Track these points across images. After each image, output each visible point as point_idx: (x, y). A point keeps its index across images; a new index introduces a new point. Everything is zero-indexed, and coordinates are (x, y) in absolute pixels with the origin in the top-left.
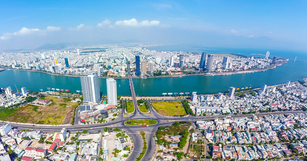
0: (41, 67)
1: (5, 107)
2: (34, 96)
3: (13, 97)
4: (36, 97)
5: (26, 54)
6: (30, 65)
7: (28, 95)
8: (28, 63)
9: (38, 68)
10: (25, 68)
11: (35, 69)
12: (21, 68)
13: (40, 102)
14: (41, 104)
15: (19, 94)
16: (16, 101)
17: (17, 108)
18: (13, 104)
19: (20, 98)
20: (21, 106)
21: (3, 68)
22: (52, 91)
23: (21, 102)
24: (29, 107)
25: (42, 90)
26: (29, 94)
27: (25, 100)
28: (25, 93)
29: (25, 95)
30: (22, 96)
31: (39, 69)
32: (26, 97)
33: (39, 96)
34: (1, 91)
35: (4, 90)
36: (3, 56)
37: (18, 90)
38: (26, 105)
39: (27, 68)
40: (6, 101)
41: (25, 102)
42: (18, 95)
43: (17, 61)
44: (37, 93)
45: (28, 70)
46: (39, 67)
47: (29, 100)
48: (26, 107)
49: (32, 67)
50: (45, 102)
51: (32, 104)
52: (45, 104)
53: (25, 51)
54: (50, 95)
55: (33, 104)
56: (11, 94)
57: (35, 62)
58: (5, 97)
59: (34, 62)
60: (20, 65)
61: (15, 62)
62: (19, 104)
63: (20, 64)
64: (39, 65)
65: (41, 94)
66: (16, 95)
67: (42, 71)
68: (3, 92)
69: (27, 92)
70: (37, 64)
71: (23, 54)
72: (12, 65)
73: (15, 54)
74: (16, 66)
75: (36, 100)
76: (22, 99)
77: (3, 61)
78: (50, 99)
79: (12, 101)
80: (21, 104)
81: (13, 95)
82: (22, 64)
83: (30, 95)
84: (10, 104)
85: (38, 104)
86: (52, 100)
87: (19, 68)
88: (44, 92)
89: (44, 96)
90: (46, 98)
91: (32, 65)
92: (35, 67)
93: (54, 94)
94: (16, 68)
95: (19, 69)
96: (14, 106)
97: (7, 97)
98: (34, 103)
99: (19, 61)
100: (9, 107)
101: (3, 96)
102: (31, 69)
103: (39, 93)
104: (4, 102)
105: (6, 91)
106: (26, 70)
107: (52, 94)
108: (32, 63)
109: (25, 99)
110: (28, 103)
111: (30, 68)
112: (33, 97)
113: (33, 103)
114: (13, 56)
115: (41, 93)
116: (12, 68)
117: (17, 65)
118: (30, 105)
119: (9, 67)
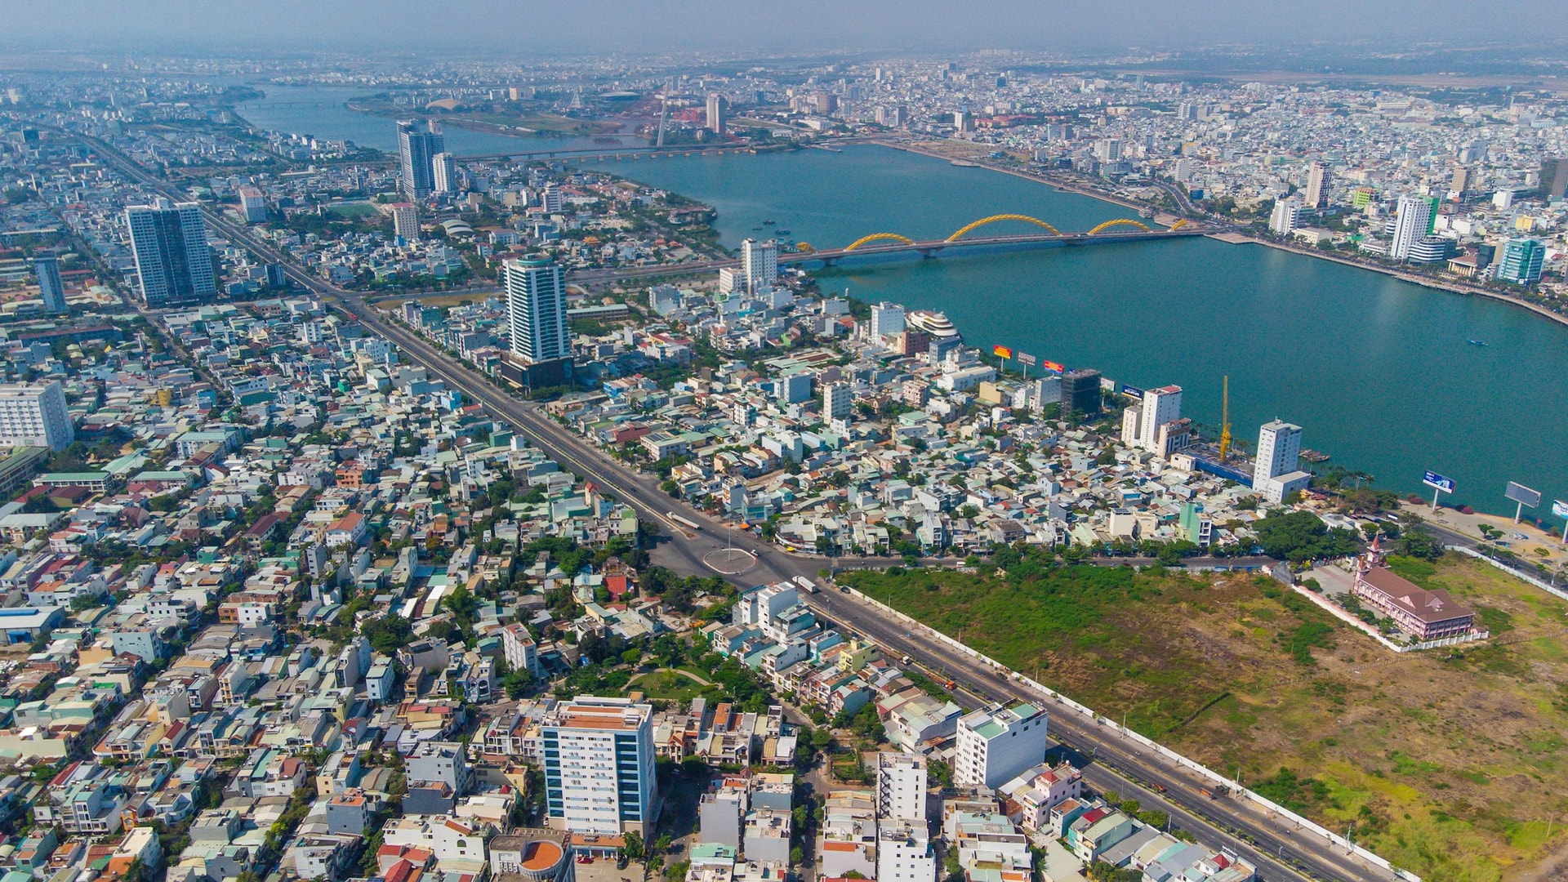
0: (1549, 255)
1: (1073, 540)
2: (1345, 523)
3: (1171, 477)
4: (1362, 535)
5: (1464, 111)
6: (1440, 222)
7: (1291, 495)
8: (1434, 209)
9: (1507, 267)
10: (1378, 248)
11: (1480, 267)
12: (1343, 238)
13: (1374, 598)
14: (1368, 618)
15: (1227, 469)
16: (1174, 519)
17: (1163, 574)
18: (1144, 536)
19: (1219, 505)
20: (1195, 571)
21: (1192, 216)
22: (1544, 526)
23: (1214, 537)
24: (1256, 604)
25: (1444, 486)
26: (1304, 492)
27: (1252, 534)
28: (1278, 471)
29: (1269, 486)
30: (1242, 487)
31: (1513, 276)
32: (1270, 513)
33: (1392, 533)
34: (1096, 406)
35: (1119, 404)
36: (1236, 115)
37: (1226, 434)
38: (1242, 577)
39: (1399, 249)
40: (1099, 491)
41: (1247, 547)
42: (1210, 471)
43: (1340, 170)
44: (1379, 505)
45: (1404, 264)
46: (1533, 253)
47: (1283, 540)
48: (1239, 591)
49: (1450, 249)
50: (1420, 610)
51: (1298, 583)
52: (1410, 625)
53: (1460, 84)
54: (1508, 559)
55: (1300, 590)
56: (1160, 449)
57: (1519, 196)
58: (1109, 458)
59: (1501, 199)
60: (1349, 211)
61: (1316, 177)
62: (1186, 552)
63: (1355, 197)
64: (1536, 230)
65: (1414, 520)
66: (1197, 466)
67: (1538, 302)
68: (1105, 417)
69: (1302, 463)
70: (1524, 223)
71: (1431, 111)
72: (1280, 204)
73: (1352, 103)
74: (1305, 218)
75: (1349, 561)
76: (1232, 515)
77: (1213, 151)
78: (1485, 601)
79: (1144, 504)
80: (1204, 550)
81: (1173, 463)
82: (1371, 210)
83: (1310, 504)
84: (1118, 526)
85: (1350, 602)
86: (1495, 620)
87: (1328, 235)
88: (1460, 508)
89: (1438, 553)
90: (1445, 575)
91: (1461, 228)
92: (1487, 255)
93: (1553, 569)
94: (1298, 232)
95: (1325, 246)
96: (1141, 556)
97: (1120, 468)
98: (1313, 586)
99: (1360, 176)
100: (1104, 553)
101: (1090, 445)
102: (1437, 266)
103: (1407, 507)
104: (1077, 493)
105: (1129, 416)
106: (1386, 261)
107: (1536, 560)
108: (1472, 201)
109: (1256, 524)
110: (1265, 569)
111: (1423, 253)
112: (1331, 524)
113: (1305, 576)
114: (1323, 120)
115: (1425, 512)
116: (1265, 231)
117: (1322, 204)
118: (1270, 588)
119: (1244, 214)
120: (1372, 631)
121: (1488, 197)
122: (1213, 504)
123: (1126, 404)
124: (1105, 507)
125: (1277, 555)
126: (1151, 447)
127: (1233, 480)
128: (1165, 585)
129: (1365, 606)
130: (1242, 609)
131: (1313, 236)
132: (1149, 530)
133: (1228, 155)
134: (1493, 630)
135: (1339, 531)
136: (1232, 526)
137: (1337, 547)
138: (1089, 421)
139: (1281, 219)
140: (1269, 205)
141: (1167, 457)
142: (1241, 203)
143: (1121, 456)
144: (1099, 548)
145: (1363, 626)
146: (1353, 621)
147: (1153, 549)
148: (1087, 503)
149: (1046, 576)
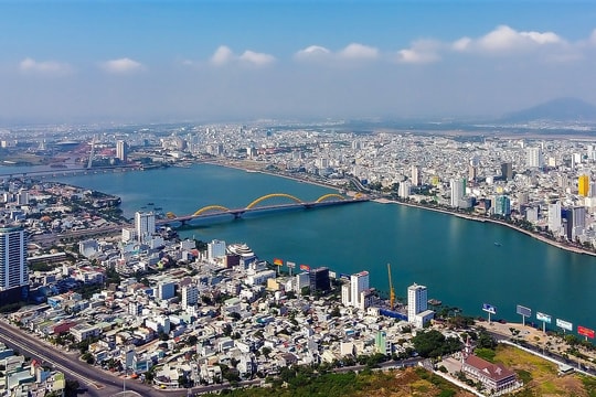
0: (512, 203)
1: (322, 360)
2: (453, 335)
3: (368, 320)
4: (461, 340)
5: (468, 145)
6: (468, 190)
7: (426, 323)
8: (465, 184)
9: (497, 209)
10: (446, 202)
11: (487, 209)
12: (430, 199)
13: (472, 373)
14: (471, 383)
15: (395, 312)
16: (372, 343)
17: (371, 373)
18: (359, 354)
19: (393, 332)
20: (386, 369)
21: (363, 191)
22: (535, 326)
23: (393, 350)
24: (417, 384)
25: (491, 311)
26: (432, 321)
27: (411, 346)
28: (419, 311)
29: (416, 319)
30: (403, 321)
31: (500, 212)
32: (418, 333)
33: (474, 337)
34: (328, 287)
35: (339, 284)
36: (378, 146)
37: (392, 294)
38: (409, 370)
39: (454, 203)
40: (333, 331)
41: (410, 352)
42: (388, 314)
43: (424, 169)
44: (466, 323)
45: (457, 209)
46: (506, 202)
47: (426, 346)
48: (410, 378)
49: (474, 202)
50: (493, 375)
51: (436, 369)
52: (490, 384)
53: (464, 134)
54: (524, 343)
55: (438, 373)
56: (362, 306)
57: (496, 179)
58: (337, 313)
59: (489, 180)
60: (431, 187)
61: (415, 172)
62: (380, 359)
63: (432, 181)
64: (505, 193)
65: (483, 329)
66: (381, 313)
67: (512, 223)
68: (333, 292)
69: (429, 306)
70: (499, 190)
71: (456, 145)
72: (402, 184)
73: (424, 142)
74: (414, 191)
75: (458, 355)
76: (401, 337)
77: (370, 162)
78: (518, 367)
79: (357, 336)
80: (389, 357)
81: (369, 312)
82: (440, 186)
83: (436, 327)
84: (345, 349)
85: (461, 376)
86: (524, 376)
87: (424, 198)
88: (500, 321)
89: (495, 345)
90: (501, 356)
91: (476, 193)
92: (489, 204)
93: (542, 347)
94: (411, 197)
95: (423, 202)
96: (358, 365)
97: (343, 318)
98: (443, 370)
99: (433, 172)
100: (339, 366)
101: (327, 307)
102: (470, 210)
103: (478, 323)
104: (322, 334)
105: (344, 289)
106: (450, 209)
107: (534, 343)
108: (479, 182)
109: (412, 340)
110: (420, 364)
111: (466, 204)
112: (447, 335)
113: (439, 365)
114: (414, 148)
115: (486, 325)
116: (397, 197)
117: (419, 184)
118: (423, 374)
119: (387, 189)
120: (474, 390)
121: (484, 180)
122: (391, 332)
123: (342, 283)
124: (337, 340)
125: (424, 355)
126: (357, 306)
127: (398, 318)
128: (372, 379)
129: (468, 377)
130: (412, 388)
131: (418, 198)
132: (361, 351)
133: (376, 163)
134: (525, 382)
135: (451, 339)
136: (401, 342)
137: (452, 347)
138: (325, 295)
139: (403, 192)
140: (397, 185)
141: (366, 309)
142: (384, 185)
143: (342, 312)
144: (337, 363)
145: (469, 388)
146: (465, 386)
147: (364, 360)
148: (328, 339)
149: (310, 383)
